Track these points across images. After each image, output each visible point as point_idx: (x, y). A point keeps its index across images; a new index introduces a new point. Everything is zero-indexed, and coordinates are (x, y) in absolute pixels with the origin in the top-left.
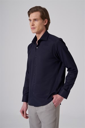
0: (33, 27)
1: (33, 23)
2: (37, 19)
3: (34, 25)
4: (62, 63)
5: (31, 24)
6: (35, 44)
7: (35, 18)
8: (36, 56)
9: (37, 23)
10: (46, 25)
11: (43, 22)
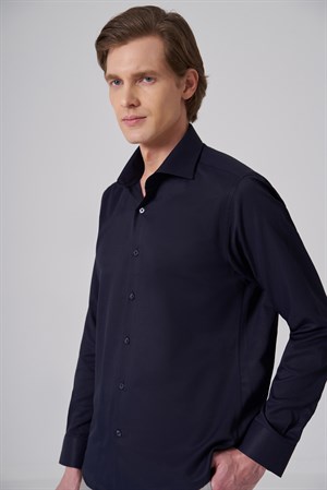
0: (132, 113)
1: (131, 96)
2: (153, 72)
3: (139, 104)
4: (258, 292)
5: (124, 102)
6: (131, 191)
7: (143, 69)
8: (136, 253)
9: (150, 95)
10: (194, 97)
11: (178, 86)
